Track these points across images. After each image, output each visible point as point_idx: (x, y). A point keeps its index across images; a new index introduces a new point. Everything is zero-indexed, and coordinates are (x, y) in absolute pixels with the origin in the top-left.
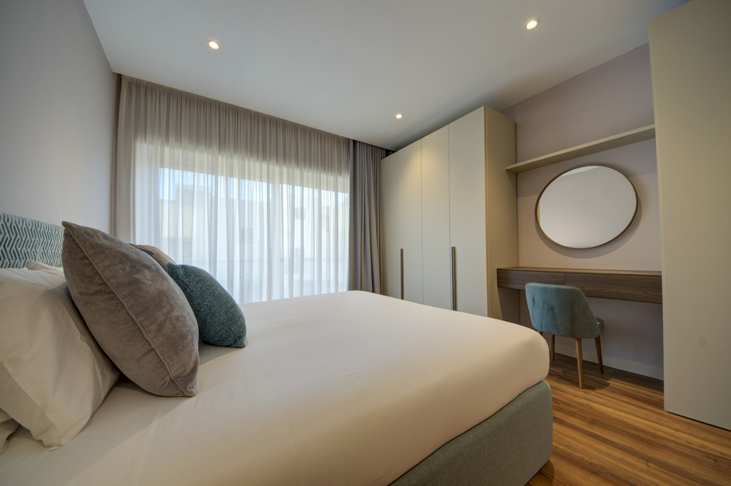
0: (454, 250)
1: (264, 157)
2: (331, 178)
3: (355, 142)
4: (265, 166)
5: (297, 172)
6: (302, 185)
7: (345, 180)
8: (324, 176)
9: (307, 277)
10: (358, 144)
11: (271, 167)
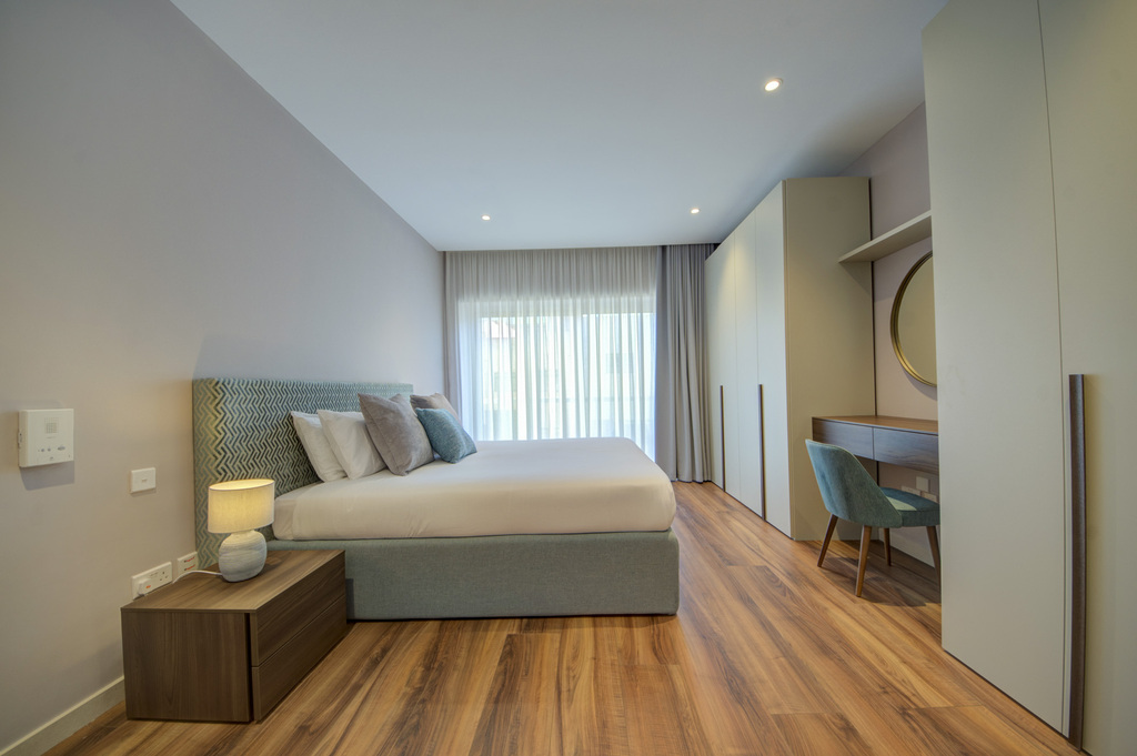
0: (761, 386)
1: (558, 293)
2: (635, 299)
3: (664, 248)
4: (558, 302)
5: (592, 301)
6: (597, 312)
7: (650, 298)
8: (624, 299)
9: (606, 415)
10: (668, 249)
11: (564, 301)
